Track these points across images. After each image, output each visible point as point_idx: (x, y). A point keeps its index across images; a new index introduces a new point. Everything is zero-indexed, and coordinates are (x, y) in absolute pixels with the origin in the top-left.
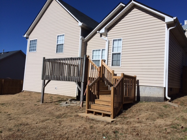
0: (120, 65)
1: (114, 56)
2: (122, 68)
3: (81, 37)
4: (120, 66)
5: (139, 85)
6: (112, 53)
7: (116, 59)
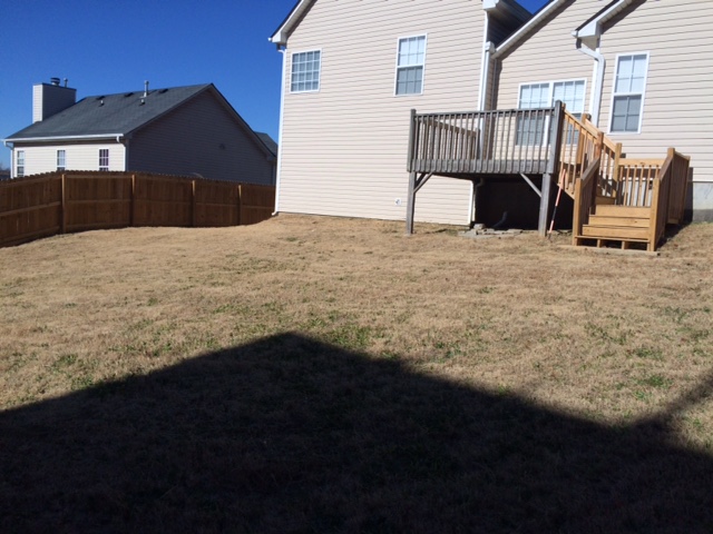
0: (636, 130)
1: (617, 102)
2: (644, 135)
3: (487, 45)
4: (639, 132)
5: (694, 180)
6: (613, 95)
7: (625, 113)
